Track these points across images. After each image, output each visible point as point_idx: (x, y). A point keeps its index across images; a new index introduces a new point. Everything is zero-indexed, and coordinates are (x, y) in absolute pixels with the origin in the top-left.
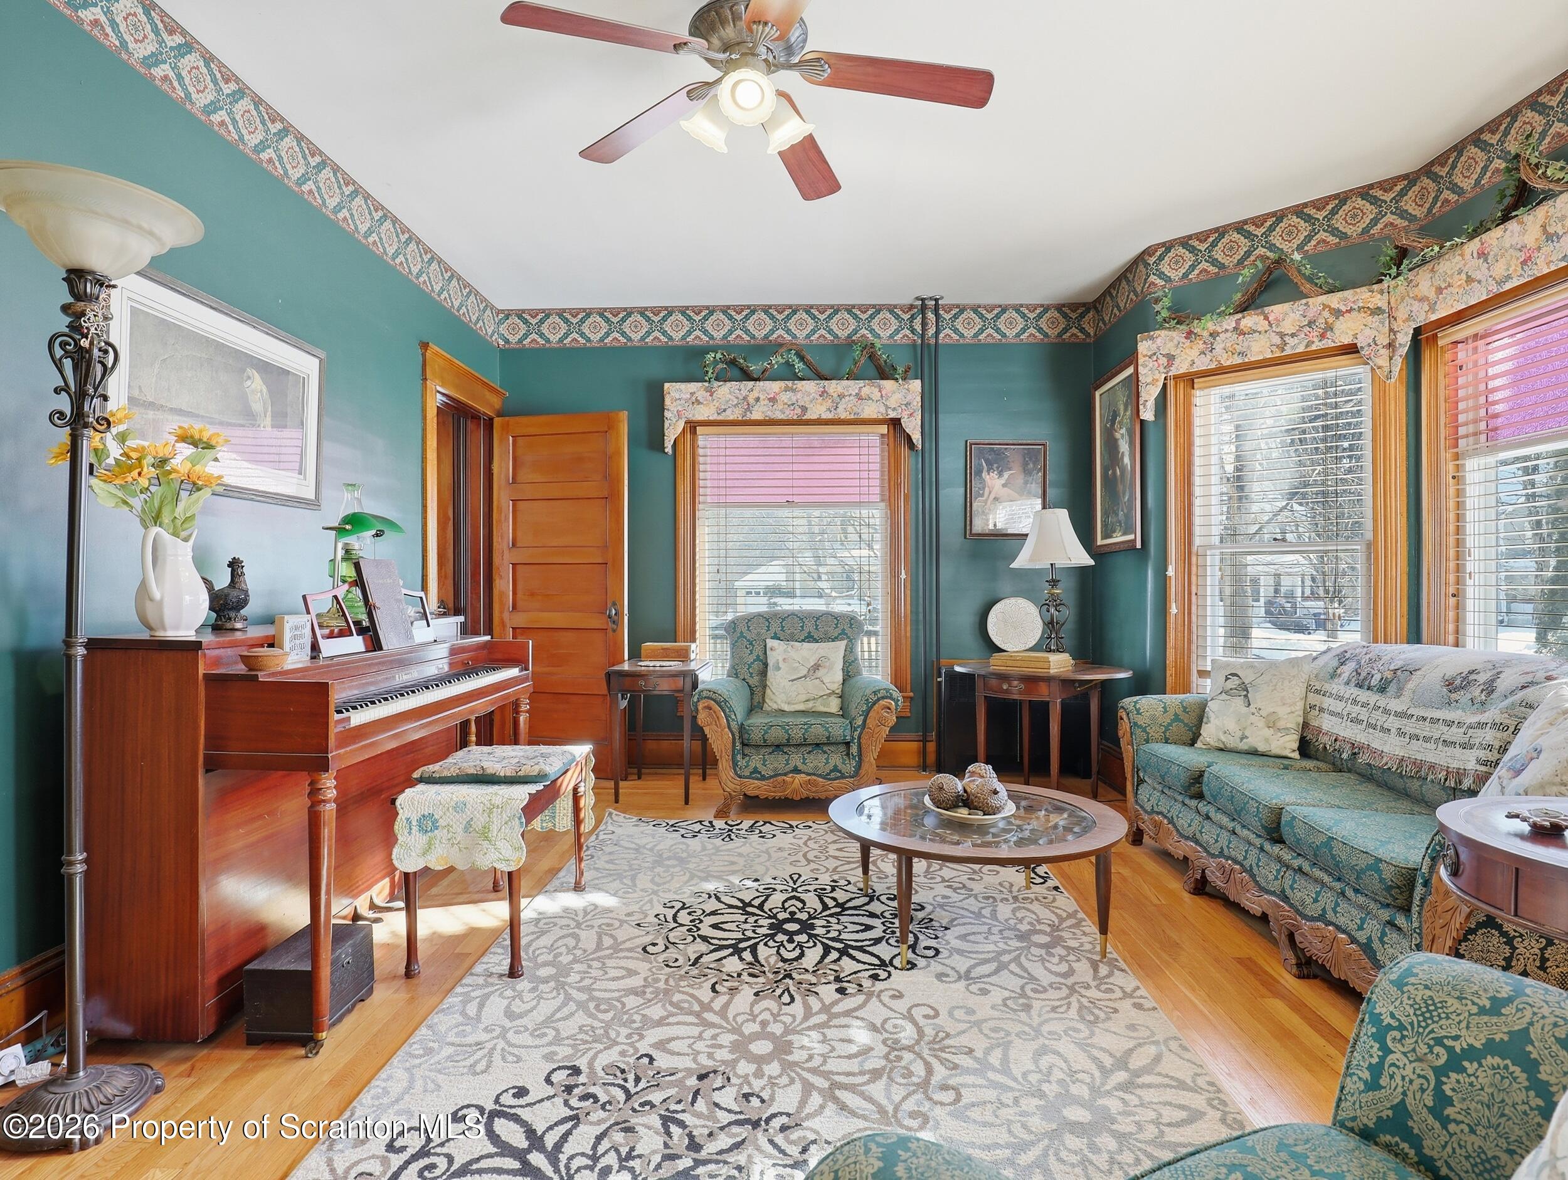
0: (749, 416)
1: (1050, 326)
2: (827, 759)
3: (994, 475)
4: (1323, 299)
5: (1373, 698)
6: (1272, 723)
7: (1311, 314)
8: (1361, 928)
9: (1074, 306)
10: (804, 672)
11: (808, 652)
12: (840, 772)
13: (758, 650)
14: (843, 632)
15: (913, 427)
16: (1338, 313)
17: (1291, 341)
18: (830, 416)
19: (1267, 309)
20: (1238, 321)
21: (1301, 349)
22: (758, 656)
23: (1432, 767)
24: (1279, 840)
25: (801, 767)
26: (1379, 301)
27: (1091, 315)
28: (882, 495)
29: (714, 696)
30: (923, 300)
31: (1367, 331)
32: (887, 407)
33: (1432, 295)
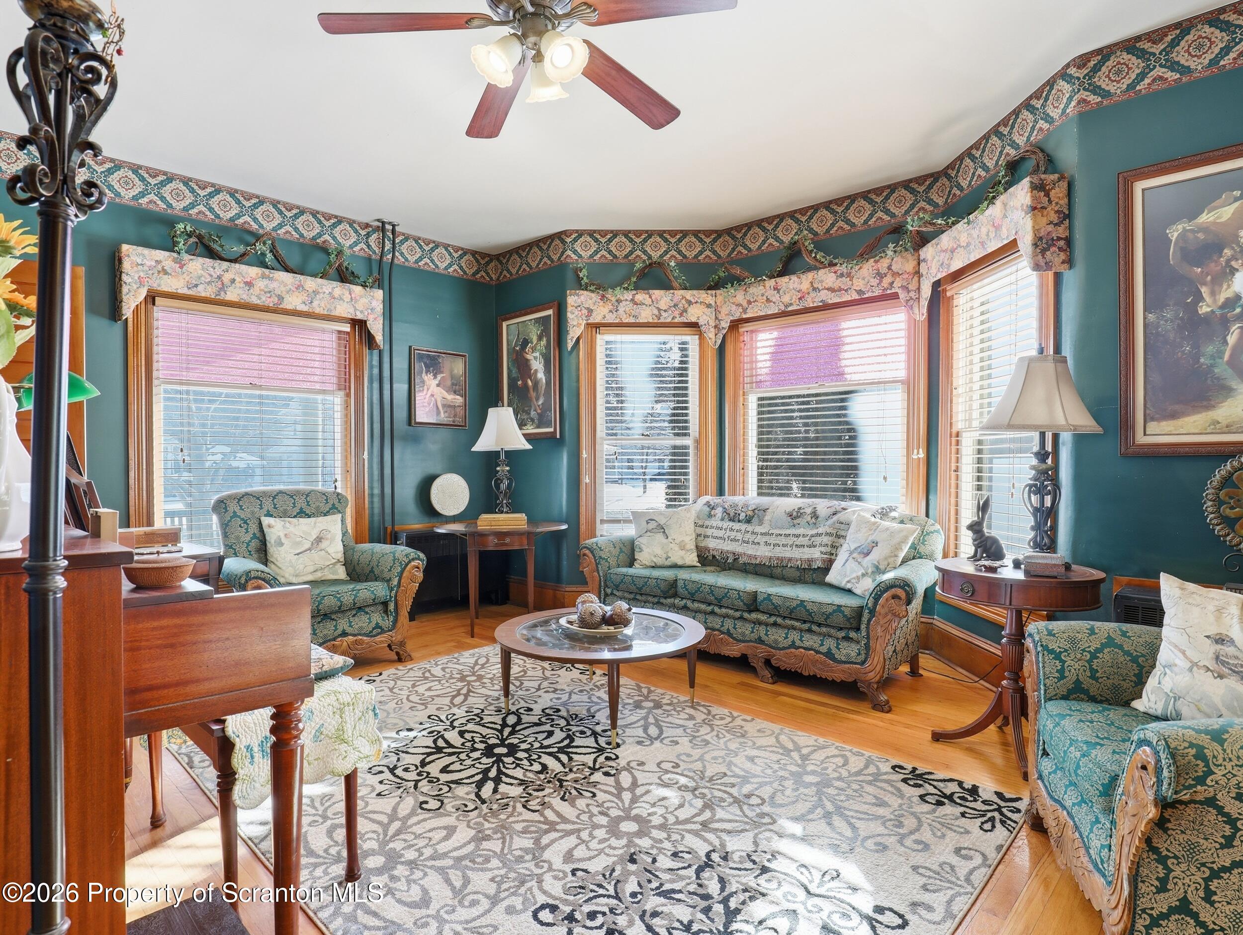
0: (222, 296)
1: (468, 267)
2: (369, 619)
3: (431, 376)
4: (682, 292)
5: (743, 527)
6: (682, 547)
7: (675, 300)
8: (822, 645)
9: (483, 255)
10: (307, 545)
11: (307, 528)
12: (380, 627)
13: (253, 528)
14: (334, 507)
15: (377, 328)
16: (690, 303)
17: (664, 314)
18: (304, 308)
19: (651, 291)
20: (634, 295)
21: (669, 320)
22: (254, 534)
23: (790, 560)
24: (757, 610)
25: (349, 630)
26: (710, 300)
27: (493, 264)
28: (339, 385)
29: (263, 576)
30: (383, 223)
31: (705, 317)
32: (356, 309)
33: (745, 304)
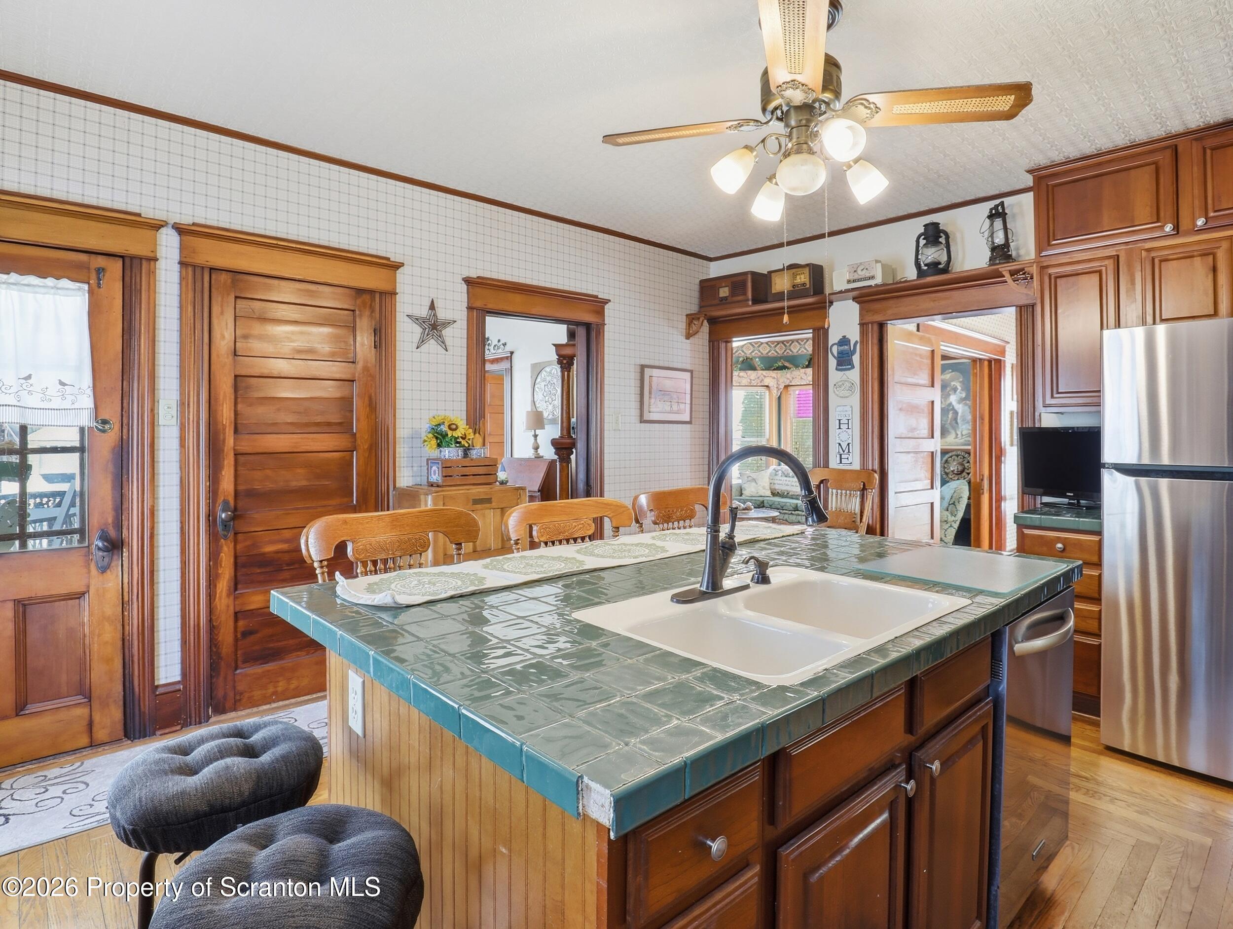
4: (761, 372)
17: (753, 382)
19: (747, 371)
21: (755, 383)
26: (775, 375)
31: (772, 383)
33: (791, 378)
